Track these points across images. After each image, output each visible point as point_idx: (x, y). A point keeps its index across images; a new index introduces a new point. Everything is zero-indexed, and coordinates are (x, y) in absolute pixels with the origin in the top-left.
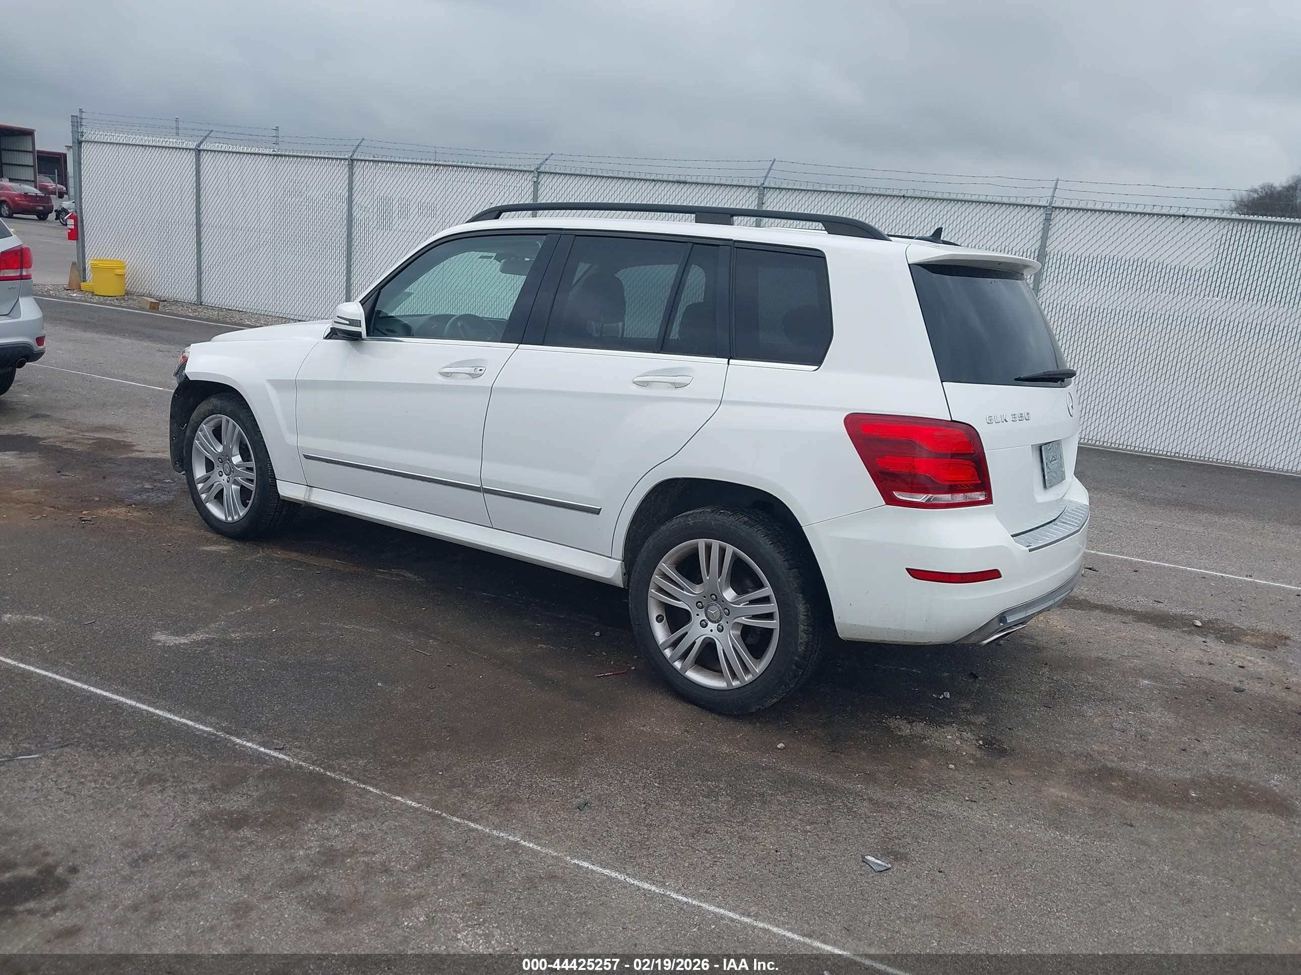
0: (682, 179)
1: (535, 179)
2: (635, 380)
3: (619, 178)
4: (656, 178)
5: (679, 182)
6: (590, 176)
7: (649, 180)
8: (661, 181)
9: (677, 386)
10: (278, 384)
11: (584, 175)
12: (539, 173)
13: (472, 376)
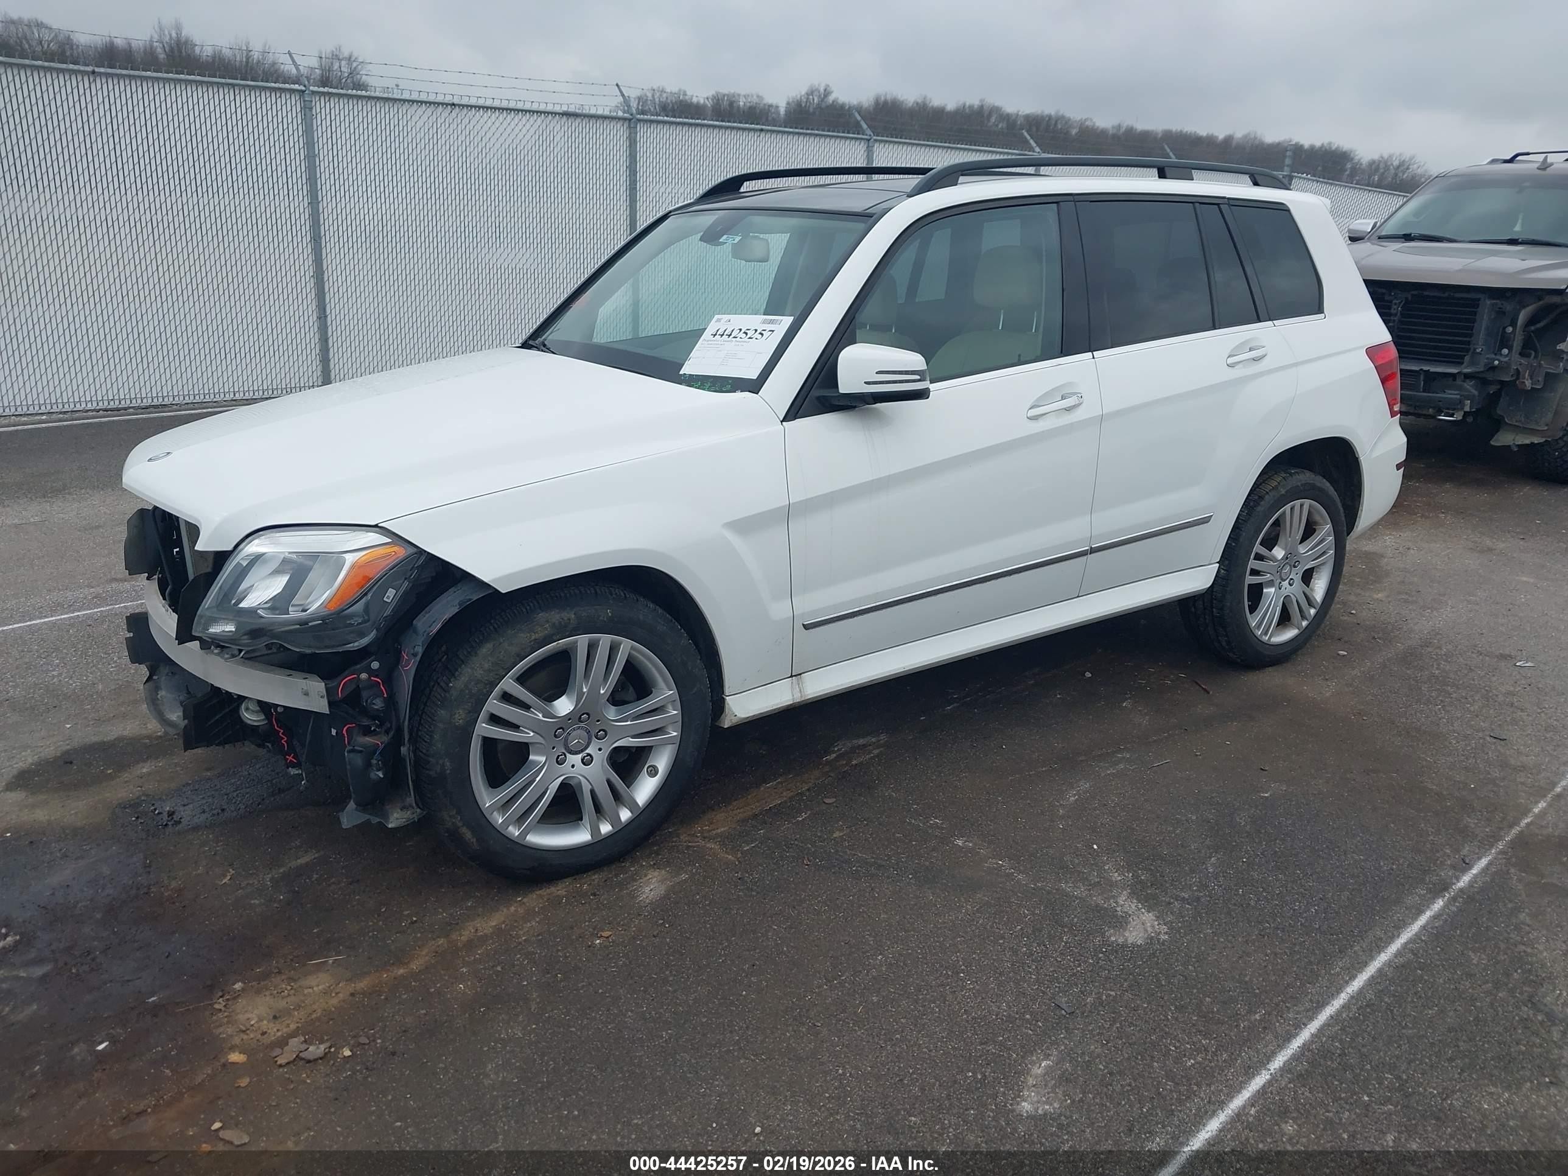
10: (745, 526)
13: (1068, 409)
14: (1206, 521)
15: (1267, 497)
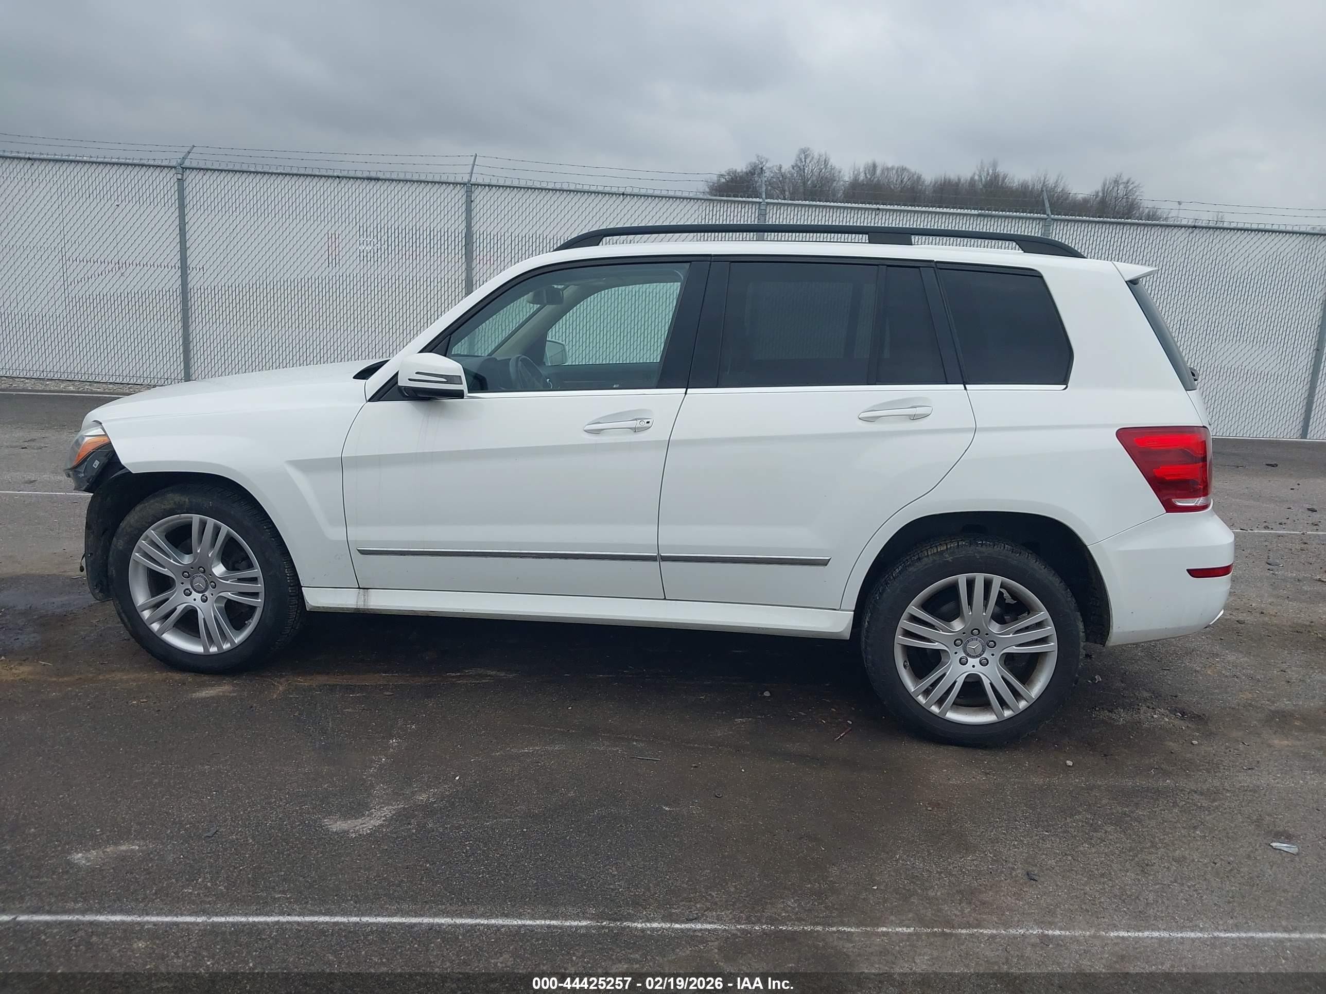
0: (373, 175)
1: (180, 176)
2: (862, 416)
3: (293, 175)
4: (340, 175)
5: (370, 179)
6: (254, 172)
7: (332, 177)
8: (346, 177)
9: (914, 418)
10: (307, 466)
11: (247, 172)
12: (183, 168)
13: (635, 430)
14: (825, 563)
15: (926, 559)
